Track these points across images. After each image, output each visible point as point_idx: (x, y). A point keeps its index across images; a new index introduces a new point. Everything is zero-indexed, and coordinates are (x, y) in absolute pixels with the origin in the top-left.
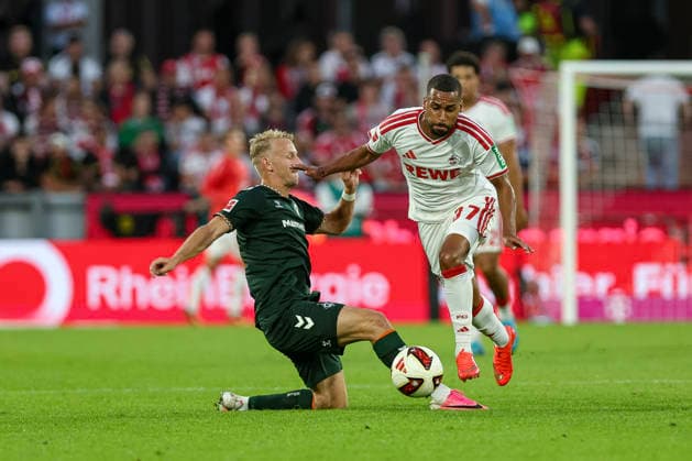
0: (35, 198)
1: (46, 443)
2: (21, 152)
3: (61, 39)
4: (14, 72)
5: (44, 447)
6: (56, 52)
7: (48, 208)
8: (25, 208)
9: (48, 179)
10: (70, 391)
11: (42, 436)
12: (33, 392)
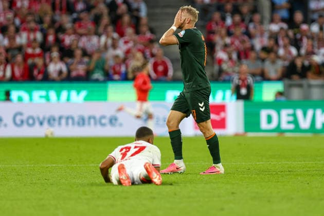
0: (304, 82)
1: (308, 184)
2: (299, 63)
3: (315, 16)
4: (296, 30)
5: (307, 185)
6: (313, 21)
7: (310, 86)
8: (300, 86)
9: (310, 74)
10: (318, 162)
11: (306, 181)
12: (303, 162)
